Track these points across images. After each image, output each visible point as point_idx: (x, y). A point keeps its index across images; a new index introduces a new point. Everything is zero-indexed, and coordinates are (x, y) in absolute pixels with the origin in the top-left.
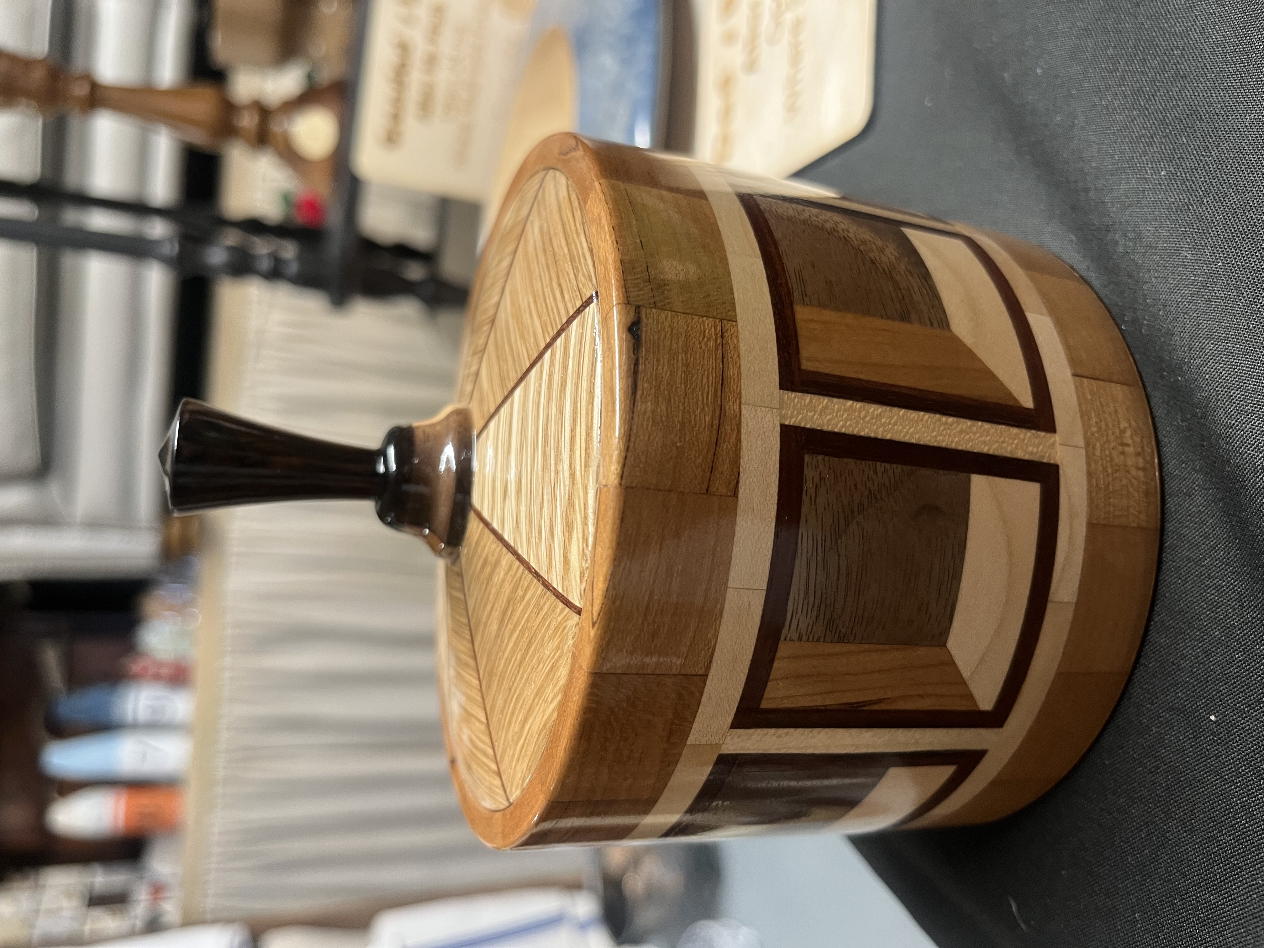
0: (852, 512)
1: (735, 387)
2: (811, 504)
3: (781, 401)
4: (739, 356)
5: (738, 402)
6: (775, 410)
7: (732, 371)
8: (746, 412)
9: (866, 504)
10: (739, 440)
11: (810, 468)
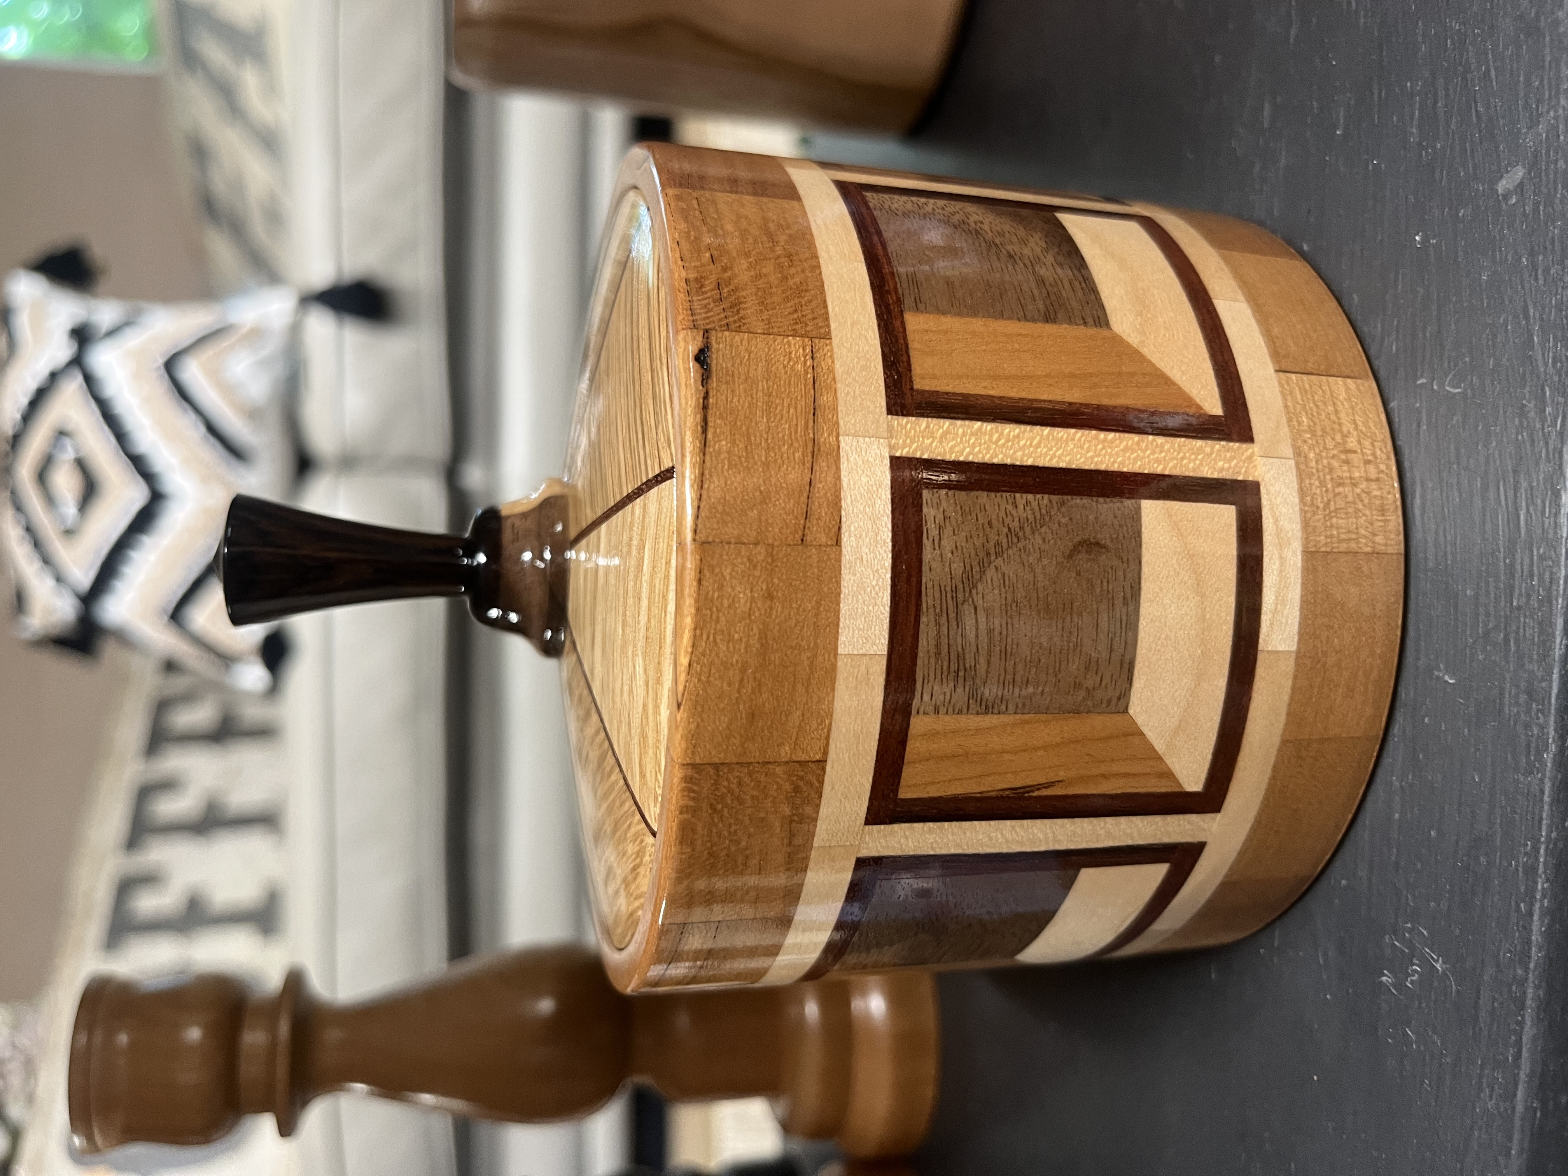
0: (988, 554)
1: (830, 416)
2: (934, 549)
3: (890, 429)
4: (834, 379)
5: (834, 433)
6: (882, 440)
7: (825, 399)
8: (846, 443)
9: (1005, 545)
10: (838, 478)
11: (930, 505)
